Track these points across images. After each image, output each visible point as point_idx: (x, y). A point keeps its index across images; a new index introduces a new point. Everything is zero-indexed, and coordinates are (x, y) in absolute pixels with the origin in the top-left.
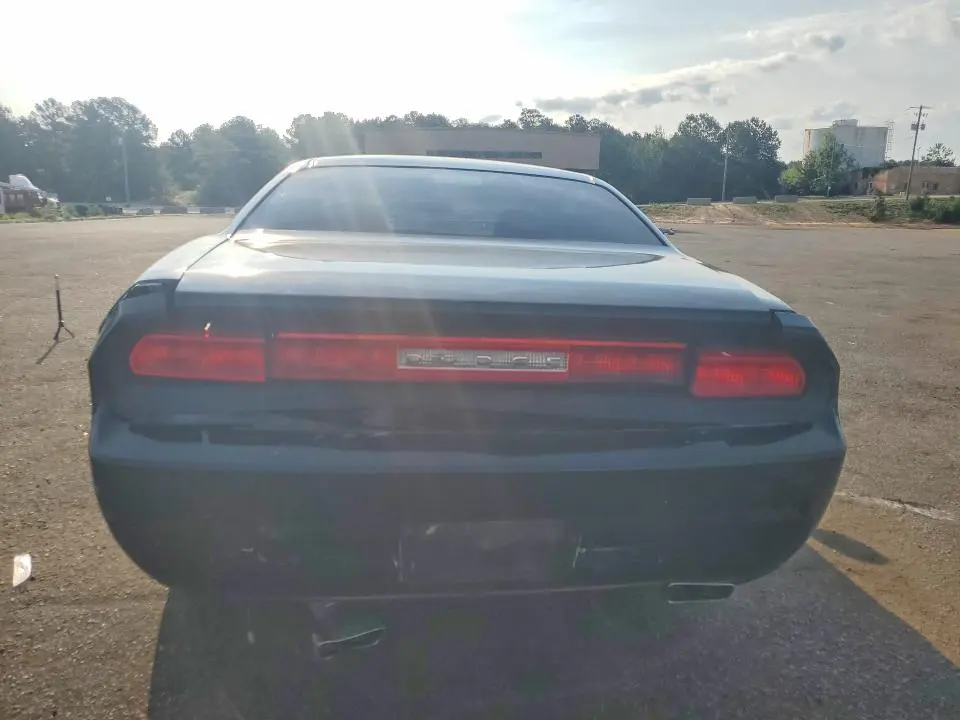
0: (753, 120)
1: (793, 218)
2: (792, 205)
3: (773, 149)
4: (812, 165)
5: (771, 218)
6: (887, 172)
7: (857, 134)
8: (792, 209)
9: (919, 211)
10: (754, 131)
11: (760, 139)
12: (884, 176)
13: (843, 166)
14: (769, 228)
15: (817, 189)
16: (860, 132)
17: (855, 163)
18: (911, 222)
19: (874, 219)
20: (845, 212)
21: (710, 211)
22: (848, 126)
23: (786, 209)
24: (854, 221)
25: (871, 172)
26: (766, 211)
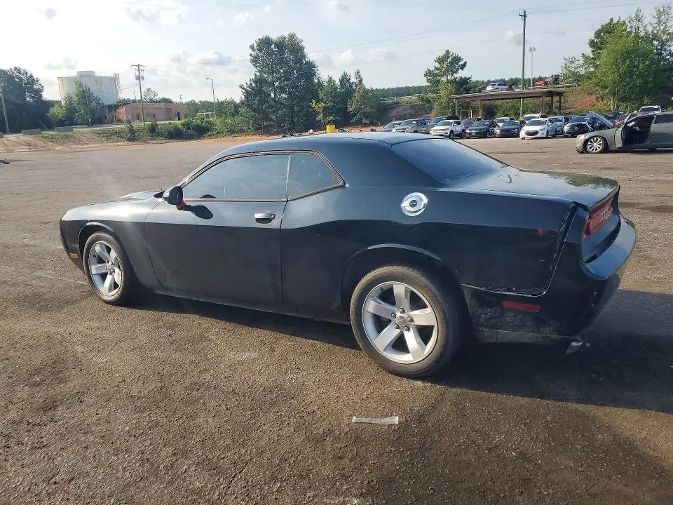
0: (16, 69)
1: (75, 143)
2: (70, 134)
3: (38, 93)
4: (71, 104)
5: (58, 144)
6: (124, 108)
7: (97, 81)
8: (71, 136)
9: (154, 132)
10: (20, 78)
11: (26, 84)
12: (122, 110)
13: (94, 104)
14: (59, 152)
15: (80, 121)
16: (99, 80)
17: (101, 102)
18: (152, 139)
19: (129, 140)
20: (110, 135)
21: (6, 142)
22: (90, 76)
23: (67, 137)
24: (117, 142)
25: (113, 108)
26: (52, 139)
